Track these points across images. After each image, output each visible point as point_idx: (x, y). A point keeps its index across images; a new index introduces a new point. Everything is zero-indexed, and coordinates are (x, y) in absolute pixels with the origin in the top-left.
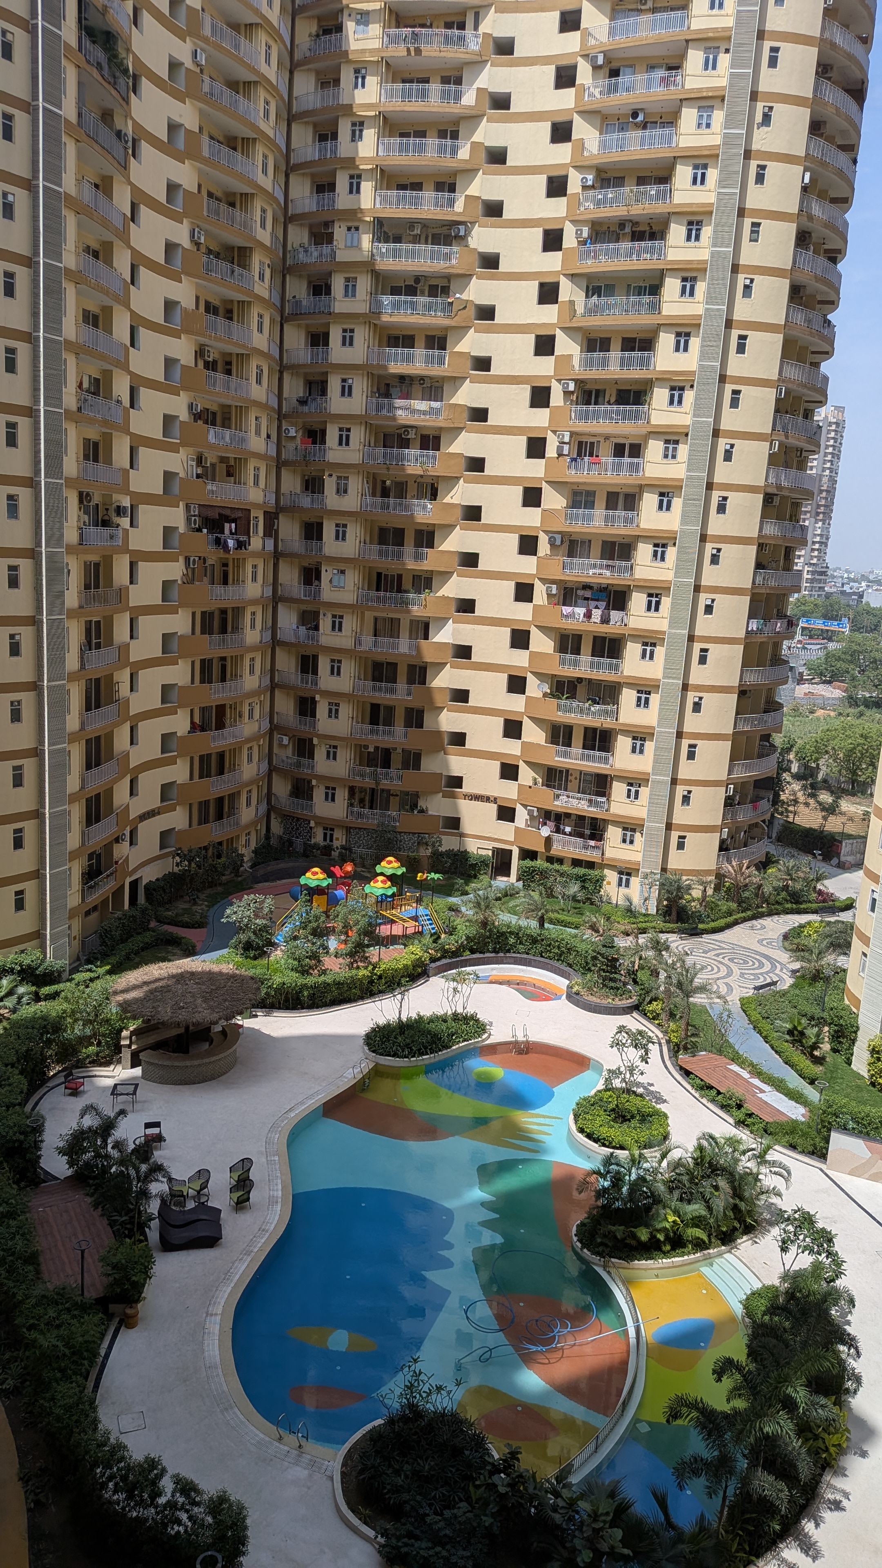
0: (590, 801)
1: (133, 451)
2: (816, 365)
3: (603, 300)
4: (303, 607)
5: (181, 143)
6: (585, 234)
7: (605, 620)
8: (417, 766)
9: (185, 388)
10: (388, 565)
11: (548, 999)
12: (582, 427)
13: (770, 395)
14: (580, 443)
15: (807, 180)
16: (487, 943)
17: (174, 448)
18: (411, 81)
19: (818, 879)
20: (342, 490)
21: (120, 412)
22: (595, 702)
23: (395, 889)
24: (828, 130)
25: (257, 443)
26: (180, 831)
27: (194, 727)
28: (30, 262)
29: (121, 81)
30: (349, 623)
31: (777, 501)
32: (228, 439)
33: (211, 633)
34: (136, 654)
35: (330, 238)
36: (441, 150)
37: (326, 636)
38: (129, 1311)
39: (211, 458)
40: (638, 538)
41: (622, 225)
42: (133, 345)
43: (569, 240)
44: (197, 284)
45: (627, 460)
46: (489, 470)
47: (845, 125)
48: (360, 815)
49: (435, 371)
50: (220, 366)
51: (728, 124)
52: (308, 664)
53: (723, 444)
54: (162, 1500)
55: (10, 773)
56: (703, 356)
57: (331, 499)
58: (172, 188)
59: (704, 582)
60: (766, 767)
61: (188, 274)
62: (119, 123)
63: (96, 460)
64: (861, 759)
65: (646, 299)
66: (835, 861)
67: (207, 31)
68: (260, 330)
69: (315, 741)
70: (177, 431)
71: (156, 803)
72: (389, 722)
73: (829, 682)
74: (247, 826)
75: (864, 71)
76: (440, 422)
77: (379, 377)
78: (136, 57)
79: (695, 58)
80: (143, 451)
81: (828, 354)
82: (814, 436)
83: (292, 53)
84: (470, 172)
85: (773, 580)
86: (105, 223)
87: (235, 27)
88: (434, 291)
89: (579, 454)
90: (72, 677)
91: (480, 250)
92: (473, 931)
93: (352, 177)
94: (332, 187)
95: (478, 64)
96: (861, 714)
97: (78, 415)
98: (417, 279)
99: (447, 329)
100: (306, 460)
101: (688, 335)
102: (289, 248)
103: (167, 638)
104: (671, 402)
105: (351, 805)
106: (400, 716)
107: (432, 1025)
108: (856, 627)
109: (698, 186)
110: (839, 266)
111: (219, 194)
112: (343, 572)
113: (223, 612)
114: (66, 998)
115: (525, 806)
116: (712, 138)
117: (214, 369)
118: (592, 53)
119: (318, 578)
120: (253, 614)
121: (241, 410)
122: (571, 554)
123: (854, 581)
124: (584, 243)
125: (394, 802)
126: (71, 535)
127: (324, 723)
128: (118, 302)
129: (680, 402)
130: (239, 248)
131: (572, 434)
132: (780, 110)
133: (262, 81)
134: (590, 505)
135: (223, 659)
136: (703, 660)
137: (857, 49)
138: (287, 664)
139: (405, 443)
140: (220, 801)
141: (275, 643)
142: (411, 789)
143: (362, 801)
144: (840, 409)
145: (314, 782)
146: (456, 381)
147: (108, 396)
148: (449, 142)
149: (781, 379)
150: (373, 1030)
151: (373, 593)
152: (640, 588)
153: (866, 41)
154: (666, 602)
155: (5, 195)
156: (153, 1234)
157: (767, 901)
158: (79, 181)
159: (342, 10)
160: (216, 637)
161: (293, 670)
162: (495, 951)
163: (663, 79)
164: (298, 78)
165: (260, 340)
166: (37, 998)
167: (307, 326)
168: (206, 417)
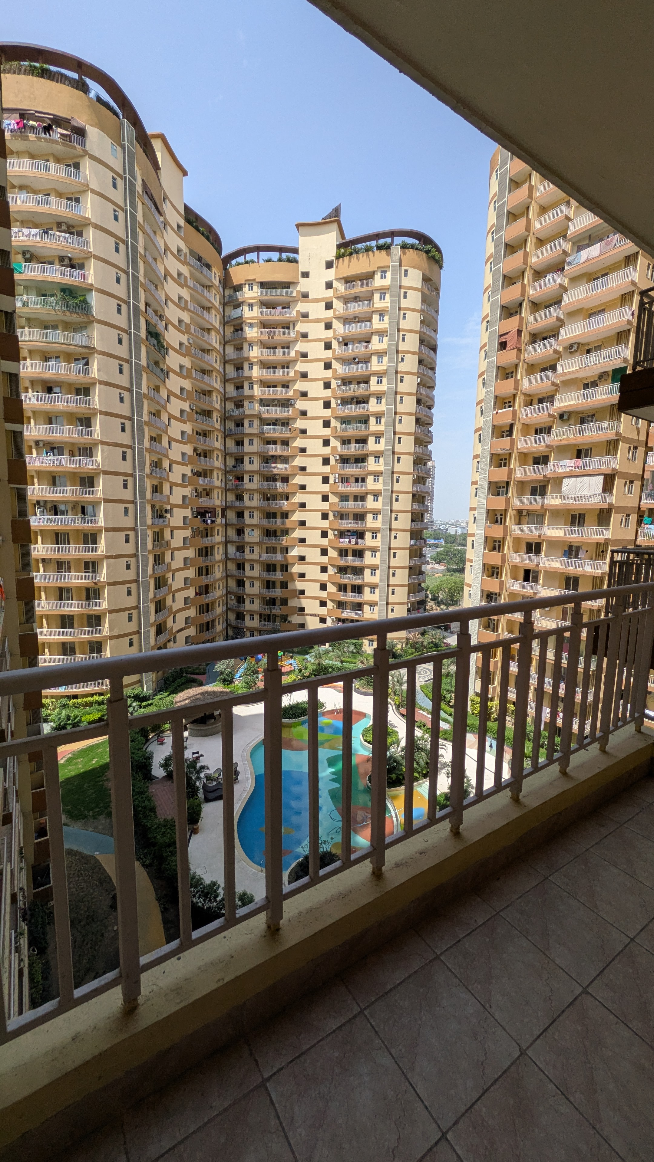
0: (356, 613)
1: (171, 488)
2: (426, 446)
3: (347, 426)
4: (238, 544)
5: (185, 373)
6: (339, 402)
7: (357, 543)
8: (286, 604)
9: (189, 464)
10: (271, 526)
12: (343, 472)
13: (411, 458)
14: (342, 478)
15: (419, 381)
17: (186, 486)
18: (270, 348)
19: (444, 638)
20: (251, 499)
21: (166, 474)
22: (355, 575)
24: (425, 363)
25: (218, 483)
26: (193, 636)
27: (197, 594)
28: (131, 419)
29: (162, 351)
30: (257, 549)
31: (417, 497)
32: (206, 482)
33: (202, 556)
34: (173, 567)
35: (242, 406)
36: (284, 372)
37: (247, 555)
38: (195, 827)
39: (200, 489)
40: (367, 512)
41: (352, 399)
42: (169, 448)
43: (333, 404)
44: (193, 425)
45: (360, 483)
46: (308, 489)
47: (431, 361)
48: (265, 625)
49: (285, 453)
51: (389, 362)
52: (241, 567)
53: (396, 476)
54: (219, 898)
55: (127, 616)
56: (386, 445)
57: (247, 502)
58: (182, 389)
59: (393, 527)
60: (421, 596)
61: (189, 421)
62: (161, 366)
63: (157, 492)
64: (454, 592)
65: (363, 425)
66: (449, 631)
67: (192, 331)
68: (217, 441)
69: (245, 597)
70: (187, 480)
71: (183, 625)
72: (274, 587)
73: (439, 563)
74: (219, 632)
75: (436, 341)
76: (288, 472)
77: (264, 457)
78: (167, 342)
79: (375, 339)
80: (174, 488)
81: (431, 443)
82: (428, 472)
83: (224, 338)
84: (295, 381)
85: (418, 525)
86: (158, 403)
87: (203, 329)
88: (283, 424)
89: (342, 482)
90: (151, 577)
91: (300, 409)
92: (314, 667)
93: (250, 383)
94: (242, 387)
95: (295, 341)
96: (452, 575)
97: (150, 476)
98: (276, 420)
99: (289, 438)
100: (236, 488)
101: (380, 437)
102: (227, 410)
103: (185, 559)
104: (375, 462)
105: (261, 621)
106: (278, 585)
107: (303, 706)
108: (447, 542)
109: (379, 384)
110: (432, 411)
111: (200, 391)
112: (253, 530)
113: (207, 548)
114: (156, 705)
115: (330, 617)
116: (383, 367)
117: (200, 456)
118: (337, 337)
119: (243, 533)
120: (218, 548)
121: (211, 471)
122: (342, 519)
123: (443, 524)
124: (339, 405)
125: (278, 619)
126: (149, 522)
127: (248, 589)
128: (164, 432)
129: (379, 462)
130: (208, 411)
131: (339, 475)
132: (407, 357)
133: (214, 349)
134: (348, 500)
135: (207, 566)
136: (394, 557)
137: (432, 334)
138: (232, 567)
139: (275, 480)
140: (208, 623)
141: (227, 559)
142: (285, 613)
143: (265, 620)
145: (245, 613)
146: (294, 457)
147: (161, 468)
148: (286, 370)
149: (415, 453)
151: (266, 538)
152: (369, 531)
153: (435, 331)
154: (379, 535)
155: (120, 394)
156: (201, 794)
157: (425, 647)
158: (148, 388)
159: (243, 323)
160: (204, 558)
161: (235, 569)
163: (364, 346)
164: (227, 347)
165: (218, 445)
166: (140, 707)
167: (235, 439)
168: (198, 474)
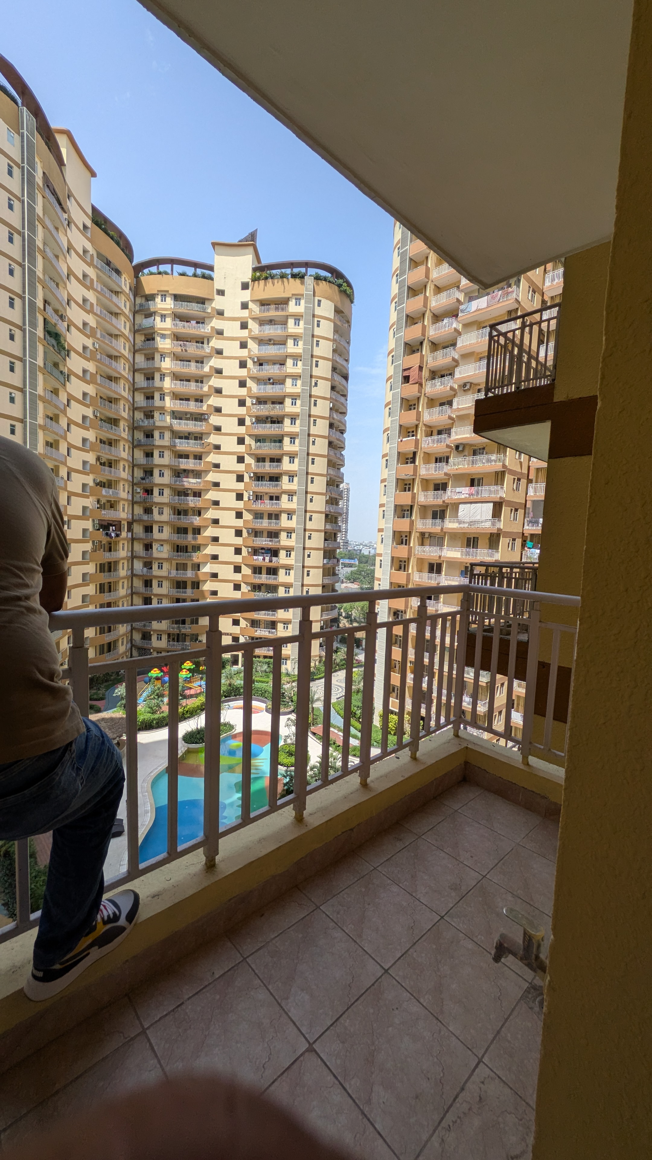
0: (269, 632)
1: (68, 498)
2: (339, 469)
3: (262, 444)
4: (145, 560)
5: (88, 377)
6: (254, 420)
7: (271, 561)
9: (91, 473)
10: (182, 542)
11: (258, 712)
12: (257, 489)
13: (324, 479)
14: (257, 496)
15: (331, 406)
16: (231, 693)
17: (87, 497)
18: (183, 361)
19: (356, 655)
20: (161, 513)
21: (63, 482)
22: (269, 593)
23: (191, 674)
24: (337, 389)
25: (124, 495)
28: (22, 421)
29: (63, 353)
30: (166, 566)
31: (330, 517)
32: (111, 493)
33: (104, 572)
35: (152, 417)
36: (197, 386)
37: (156, 571)
39: (103, 501)
40: (281, 530)
41: (267, 418)
42: (68, 455)
43: (248, 422)
44: (96, 432)
45: (274, 501)
46: (221, 505)
47: (343, 388)
48: (173, 645)
49: (198, 468)
50: (107, 464)
51: (303, 385)
52: (148, 583)
53: (309, 496)
56: (299, 465)
57: (156, 516)
58: (85, 394)
59: (306, 546)
60: (334, 614)
61: (92, 428)
62: (61, 368)
65: (278, 444)
67: (99, 336)
68: (124, 451)
70: (88, 489)
73: (352, 582)
74: (122, 654)
75: (347, 370)
76: (201, 487)
77: (175, 470)
78: (68, 343)
79: (289, 362)
80: (73, 498)
81: (343, 465)
82: (341, 494)
83: (134, 346)
84: (209, 396)
85: (331, 545)
86: (56, 407)
87: (111, 335)
88: (196, 438)
89: (256, 499)
91: (214, 424)
92: (225, 688)
93: (161, 394)
94: (153, 398)
95: (210, 357)
98: (189, 434)
99: (202, 452)
100: (145, 501)
101: (294, 457)
102: (135, 419)
103: (84, 575)
104: (289, 481)
105: (169, 641)
108: (360, 562)
109: (294, 406)
110: (344, 435)
111: (105, 398)
112: (162, 545)
113: (110, 563)
115: (243, 636)
116: (298, 390)
117: (104, 465)
118: (253, 357)
119: (151, 548)
120: (123, 563)
121: (116, 482)
122: (256, 537)
123: (358, 545)
124: (253, 424)
125: (188, 638)
128: (62, 438)
129: (292, 481)
130: (114, 419)
131: (253, 492)
132: (320, 382)
133: (122, 356)
134: (262, 518)
135: (110, 583)
136: (308, 575)
137: (344, 363)
138: (138, 584)
139: (187, 495)
140: (109, 644)
141: (133, 575)
143: (173, 639)
144: (347, 484)
145: (152, 633)
146: (207, 472)
148: (199, 384)
149: (328, 474)
150: (186, 734)
151: (175, 553)
152: (283, 549)
153: (347, 361)
154: (293, 554)
155: (11, 394)
157: (338, 665)
158: (44, 390)
159: (154, 333)
160: (106, 574)
161: (141, 586)
162: (235, 696)
163: (279, 368)
164: (137, 355)
165: (124, 455)
167: (144, 450)
168: (101, 484)
